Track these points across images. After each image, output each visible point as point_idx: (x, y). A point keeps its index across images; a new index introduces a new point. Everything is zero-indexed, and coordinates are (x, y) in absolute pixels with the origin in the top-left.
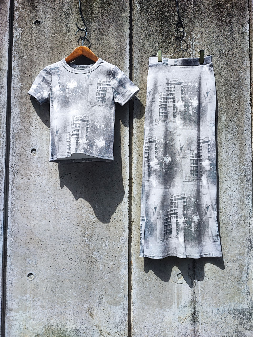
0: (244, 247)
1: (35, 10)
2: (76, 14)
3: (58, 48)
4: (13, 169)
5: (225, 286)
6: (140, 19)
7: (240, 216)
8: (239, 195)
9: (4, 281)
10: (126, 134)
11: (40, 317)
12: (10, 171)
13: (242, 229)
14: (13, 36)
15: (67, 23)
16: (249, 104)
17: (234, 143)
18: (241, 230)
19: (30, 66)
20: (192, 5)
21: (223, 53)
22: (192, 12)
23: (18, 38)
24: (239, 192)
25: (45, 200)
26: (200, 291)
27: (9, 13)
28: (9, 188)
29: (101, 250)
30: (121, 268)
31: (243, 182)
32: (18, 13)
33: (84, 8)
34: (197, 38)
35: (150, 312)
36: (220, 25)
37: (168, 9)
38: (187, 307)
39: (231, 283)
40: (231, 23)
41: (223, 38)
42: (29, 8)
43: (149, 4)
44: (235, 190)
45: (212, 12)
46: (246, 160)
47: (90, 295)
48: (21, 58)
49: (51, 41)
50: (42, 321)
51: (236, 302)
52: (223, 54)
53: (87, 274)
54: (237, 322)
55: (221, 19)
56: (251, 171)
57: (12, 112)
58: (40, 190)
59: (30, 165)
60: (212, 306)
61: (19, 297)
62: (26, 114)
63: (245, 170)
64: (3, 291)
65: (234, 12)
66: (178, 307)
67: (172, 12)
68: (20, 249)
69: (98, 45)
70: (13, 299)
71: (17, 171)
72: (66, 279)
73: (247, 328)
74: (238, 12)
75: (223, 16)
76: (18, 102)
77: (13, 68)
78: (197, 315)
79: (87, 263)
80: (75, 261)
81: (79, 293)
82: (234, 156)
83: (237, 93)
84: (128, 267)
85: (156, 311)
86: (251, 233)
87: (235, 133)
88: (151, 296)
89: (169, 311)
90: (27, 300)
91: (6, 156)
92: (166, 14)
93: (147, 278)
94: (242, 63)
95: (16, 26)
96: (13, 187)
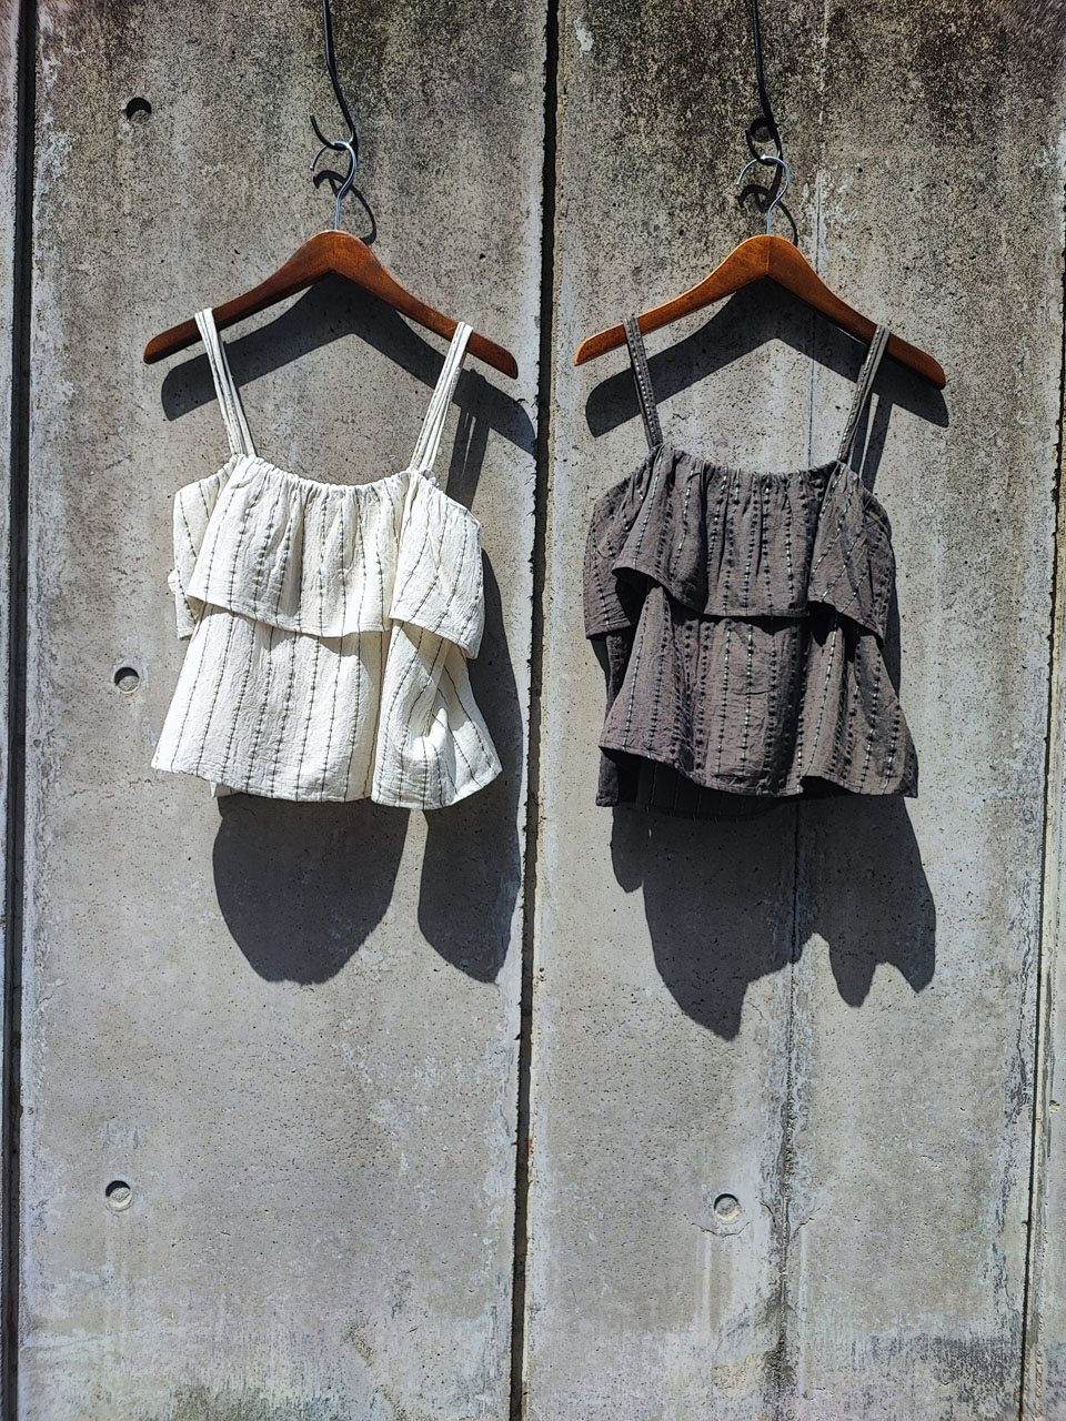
0: (993, 1095)
1: (131, 50)
2: (310, 71)
3: (229, 224)
4: (43, 754)
5: (907, 1250)
6: (592, 100)
7: (986, 966)
8: (984, 882)
9: (10, 1206)
10: (517, 611)
11: (155, 1356)
12: (28, 761)
13: (991, 1019)
14: (33, 168)
15: (271, 114)
16: (1050, 495)
17: (976, 660)
18: (984, 1024)
19: (108, 305)
20: (824, 41)
21: (950, 262)
22: (824, 70)
23: (55, 177)
24: (986, 869)
25: (174, 887)
26: (804, 1266)
27: (14, 61)
28: (26, 830)
29: (406, 1093)
30: (485, 1166)
31: (1004, 828)
32: (54, 62)
33: (344, 45)
34: (840, 190)
35: (602, 1344)
36: (940, 136)
37: (715, 57)
38: (751, 1327)
39: (933, 1236)
40: (992, 124)
41: (951, 193)
42: (102, 41)
43: (634, 30)
44: (970, 859)
45: (910, 75)
46: (1022, 734)
47: (358, 1273)
48: (70, 270)
49: (199, 196)
50: (167, 1368)
51: (952, 1313)
52: (950, 269)
53: (347, 1191)
54: (949, 1389)
55: (950, 108)
56: (1039, 782)
57: (35, 509)
58: (155, 845)
59: (110, 735)
60: (851, 1324)
61: (73, 1275)
62: (93, 519)
63: (1015, 776)
64: (7, 1250)
65: (1008, 77)
66: (715, 1328)
67: (736, 69)
68: (74, 1082)
69: (403, 214)
70: (47, 1281)
71: (58, 761)
72: (263, 1207)
73: (989, 1415)
74: (1027, 77)
75: (958, 92)
76: (58, 464)
77: (34, 313)
78: (788, 1358)
79: (346, 1146)
80: (300, 1136)
81: (313, 1265)
82: (973, 715)
83: (999, 442)
84: (515, 1164)
85: (624, 1339)
86: (1025, 1037)
87: (983, 620)
88: (606, 1281)
89: (677, 1341)
90: (107, 1287)
91: (9, 695)
92: (706, 77)
93: (594, 1208)
94: (1030, 310)
95: (45, 123)
96: (43, 830)
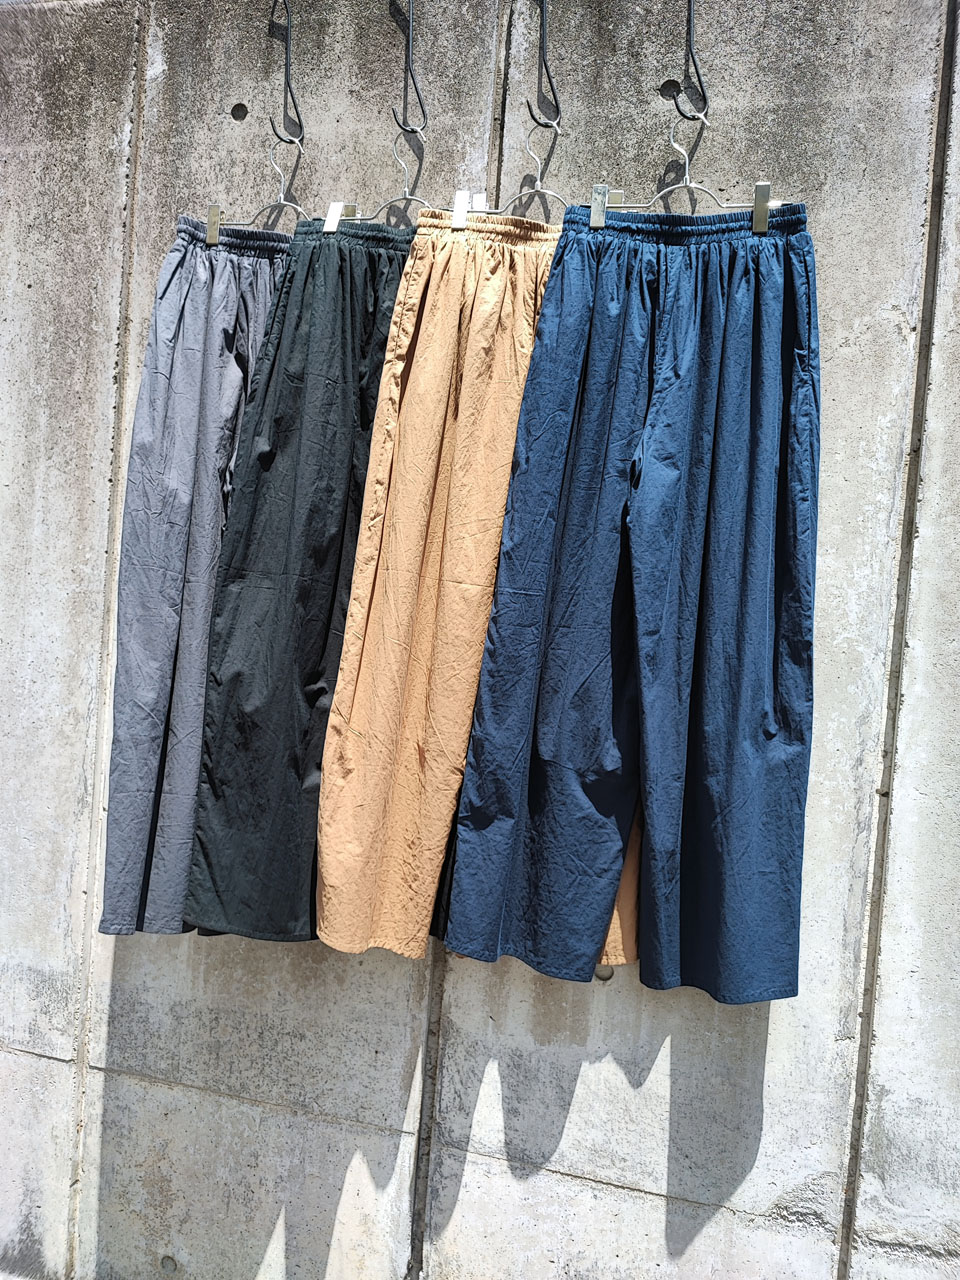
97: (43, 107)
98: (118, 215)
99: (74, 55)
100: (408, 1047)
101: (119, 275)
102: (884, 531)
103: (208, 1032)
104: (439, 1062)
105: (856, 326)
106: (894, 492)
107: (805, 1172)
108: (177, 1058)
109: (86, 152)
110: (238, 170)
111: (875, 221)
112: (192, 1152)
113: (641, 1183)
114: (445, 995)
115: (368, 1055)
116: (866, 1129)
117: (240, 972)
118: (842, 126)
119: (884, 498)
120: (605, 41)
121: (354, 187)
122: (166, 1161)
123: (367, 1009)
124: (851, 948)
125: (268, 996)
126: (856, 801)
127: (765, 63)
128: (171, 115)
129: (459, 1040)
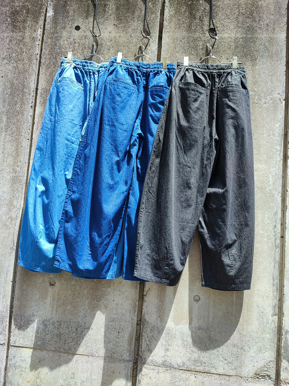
97: (10, 22)
98: (35, 56)
99: (22, 8)
100: (130, 330)
101: (34, 74)
102: (279, 157)
103: (57, 330)
104: (141, 334)
105: (268, 98)
106: (281, 146)
107: (264, 361)
108: (44, 340)
109: (25, 37)
110: (77, 45)
111: (272, 70)
112: (49, 375)
113: (211, 370)
114: (143, 310)
115: (115, 334)
116: (282, 345)
117: (69, 307)
118: (261, 43)
119: (278, 148)
120: (192, 16)
121: (115, 52)
122: (39, 379)
123: (116, 317)
124: (275, 286)
125: (79, 315)
126: (275, 239)
127: (239, 25)
128: (55, 27)
129: (148, 326)
